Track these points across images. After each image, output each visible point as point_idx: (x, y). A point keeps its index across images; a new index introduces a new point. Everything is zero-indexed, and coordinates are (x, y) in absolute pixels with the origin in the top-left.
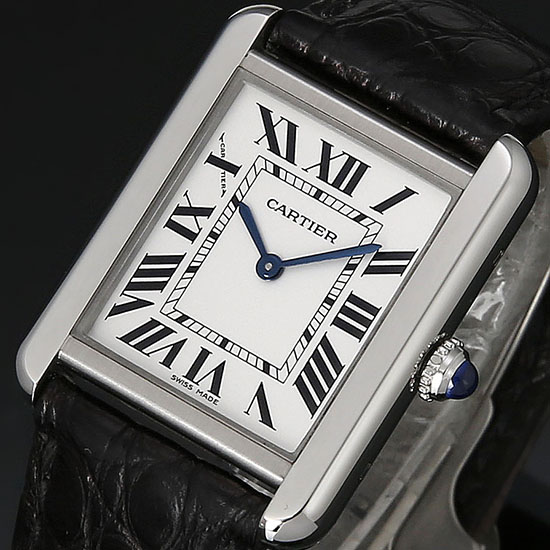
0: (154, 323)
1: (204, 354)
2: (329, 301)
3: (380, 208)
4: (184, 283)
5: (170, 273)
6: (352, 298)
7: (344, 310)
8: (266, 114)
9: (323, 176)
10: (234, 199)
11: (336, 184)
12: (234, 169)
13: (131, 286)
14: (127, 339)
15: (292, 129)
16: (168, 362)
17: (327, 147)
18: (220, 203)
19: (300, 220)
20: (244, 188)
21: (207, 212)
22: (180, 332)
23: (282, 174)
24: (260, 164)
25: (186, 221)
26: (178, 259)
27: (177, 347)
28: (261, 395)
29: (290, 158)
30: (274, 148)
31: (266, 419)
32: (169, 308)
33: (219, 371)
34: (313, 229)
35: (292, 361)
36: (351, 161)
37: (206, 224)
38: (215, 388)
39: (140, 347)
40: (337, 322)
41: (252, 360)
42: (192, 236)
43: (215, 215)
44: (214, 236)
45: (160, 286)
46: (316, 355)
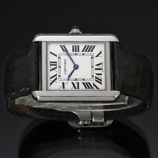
0: (96, 81)
1: (96, 69)
2: (76, 54)
3: (56, 55)
4: (87, 80)
5: (86, 83)
6: (73, 51)
7: (76, 51)
8: (51, 84)
9: (56, 68)
10: (68, 80)
11: (56, 65)
12: (63, 83)
13: (92, 88)
14: (101, 83)
15: (51, 78)
16: (101, 74)
17: (51, 70)
18: (70, 82)
19: (65, 67)
20: (65, 80)
21: (73, 83)
22: (95, 75)
23: (59, 75)
24: (60, 79)
25: (76, 86)
26: (83, 83)
27: (98, 74)
28: (97, 56)
29: (56, 75)
30: (56, 79)
31: (101, 53)
32: (92, 80)
33: (97, 65)
34: (65, 64)
35: (89, 54)
36: (51, 65)
37: (75, 82)
38: (101, 64)
39: (101, 80)
40: (78, 51)
41: (92, 61)
42: (78, 83)
43: (73, 82)
44: (76, 80)
45: (89, 83)
46: (86, 51)
